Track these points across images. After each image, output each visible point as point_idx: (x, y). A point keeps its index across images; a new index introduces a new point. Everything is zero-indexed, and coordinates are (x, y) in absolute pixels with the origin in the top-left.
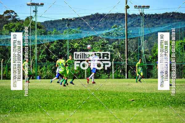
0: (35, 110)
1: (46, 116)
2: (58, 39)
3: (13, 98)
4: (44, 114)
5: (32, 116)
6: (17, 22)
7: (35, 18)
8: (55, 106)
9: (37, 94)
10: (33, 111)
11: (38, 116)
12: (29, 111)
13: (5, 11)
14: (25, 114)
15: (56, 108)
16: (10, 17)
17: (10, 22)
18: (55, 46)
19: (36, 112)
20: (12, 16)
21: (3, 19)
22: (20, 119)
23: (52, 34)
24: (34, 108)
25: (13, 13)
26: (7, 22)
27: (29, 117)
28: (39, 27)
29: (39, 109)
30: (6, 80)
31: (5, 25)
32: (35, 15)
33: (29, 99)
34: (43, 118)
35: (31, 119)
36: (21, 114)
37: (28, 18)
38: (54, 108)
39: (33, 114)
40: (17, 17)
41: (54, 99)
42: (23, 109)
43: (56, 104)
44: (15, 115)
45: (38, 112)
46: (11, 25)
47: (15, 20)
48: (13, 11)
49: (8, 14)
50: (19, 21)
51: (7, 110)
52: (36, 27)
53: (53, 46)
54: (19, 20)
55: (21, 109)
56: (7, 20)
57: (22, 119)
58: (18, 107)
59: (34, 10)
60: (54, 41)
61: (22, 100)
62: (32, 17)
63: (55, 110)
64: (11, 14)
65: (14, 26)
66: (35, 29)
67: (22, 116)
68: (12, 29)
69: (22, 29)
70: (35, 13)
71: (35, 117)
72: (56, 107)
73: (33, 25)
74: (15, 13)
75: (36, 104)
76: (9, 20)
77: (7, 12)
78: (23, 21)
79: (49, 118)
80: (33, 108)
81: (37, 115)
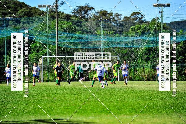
0: (161, 112)
1: (172, 118)
2: (184, 40)
3: (139, 99)
4: (170, 116)
5: (158, 118)
6: (143, 23)
7: (161, 19)
8: (181, 109)
9: (163, 96)
10: (159, 113)
11: (164, 118)
12: (155, 113)
13: (132, 13)
14: (151, 116)
15: (182, 111)
16: (136, 19)
17: (136, 24)
18: (181, 47)
19: (162, 115)
20: (139, 18)
21: (130, 21)
22: (146, 121)
23: (178, 35)
24: (160, 110)
25: (139, 15)
26: (134, 24)
27: (155, 119)
28: (165, 27)
29: (165, 112)
30: (132, 82)
31: (131, 27)
32: (161, 16)
33: (155, 101)
34: (169, 121)
35: (157, 121)
36: (147, 115)
37: (154, 20)
38: (180, 111)
39: (159, 116)
40: (143, 19)
41: (181, 101)
42: (148, 111)
43: (183, 106)
44: (141, 117)
45: (164, 114)
46: (137, 26)
47: (141, 22)
48: (140, 13)
49: (135, 16)
50: (145, 23)
51: (133, 111)
52: (162, 28)
53: (179, 47)
54: (145, 21)
55: (146, 111)
56: (133, 21)
57: (148, 121)
58: (143, 109)
59: (161, 11)
60: (180, 42)
61: (147, 102)
62: (158, 18)
63: (181, 113)
64: (138, 15)
65: (140, 27)
66: (160, 30)
67: (148, 117)
68: (138, 30)
69: (148, 30)
70: (161, 14)
71: (161, 119)
72: (183, 109)
73: (159, 26)
74: (142, 15)
75: (161, 106)
76: (136, 21)
77: (134, 14)
78: (149, 22)
79: (175, 120)
80: (158, 110)
81: (162, 117)
